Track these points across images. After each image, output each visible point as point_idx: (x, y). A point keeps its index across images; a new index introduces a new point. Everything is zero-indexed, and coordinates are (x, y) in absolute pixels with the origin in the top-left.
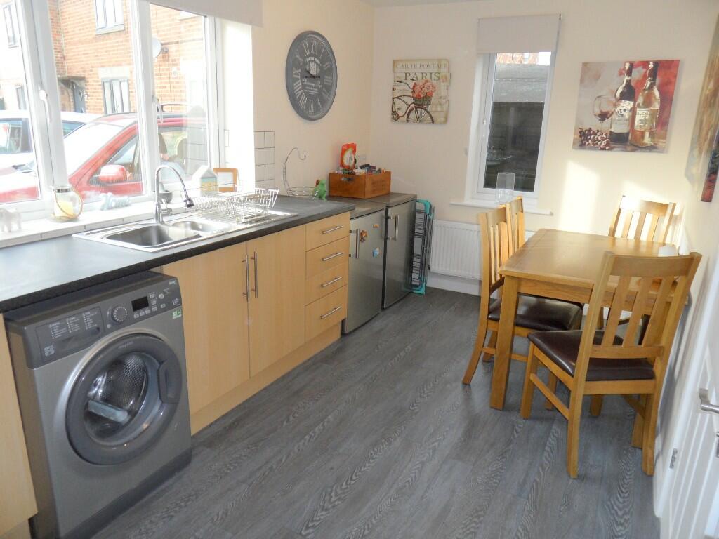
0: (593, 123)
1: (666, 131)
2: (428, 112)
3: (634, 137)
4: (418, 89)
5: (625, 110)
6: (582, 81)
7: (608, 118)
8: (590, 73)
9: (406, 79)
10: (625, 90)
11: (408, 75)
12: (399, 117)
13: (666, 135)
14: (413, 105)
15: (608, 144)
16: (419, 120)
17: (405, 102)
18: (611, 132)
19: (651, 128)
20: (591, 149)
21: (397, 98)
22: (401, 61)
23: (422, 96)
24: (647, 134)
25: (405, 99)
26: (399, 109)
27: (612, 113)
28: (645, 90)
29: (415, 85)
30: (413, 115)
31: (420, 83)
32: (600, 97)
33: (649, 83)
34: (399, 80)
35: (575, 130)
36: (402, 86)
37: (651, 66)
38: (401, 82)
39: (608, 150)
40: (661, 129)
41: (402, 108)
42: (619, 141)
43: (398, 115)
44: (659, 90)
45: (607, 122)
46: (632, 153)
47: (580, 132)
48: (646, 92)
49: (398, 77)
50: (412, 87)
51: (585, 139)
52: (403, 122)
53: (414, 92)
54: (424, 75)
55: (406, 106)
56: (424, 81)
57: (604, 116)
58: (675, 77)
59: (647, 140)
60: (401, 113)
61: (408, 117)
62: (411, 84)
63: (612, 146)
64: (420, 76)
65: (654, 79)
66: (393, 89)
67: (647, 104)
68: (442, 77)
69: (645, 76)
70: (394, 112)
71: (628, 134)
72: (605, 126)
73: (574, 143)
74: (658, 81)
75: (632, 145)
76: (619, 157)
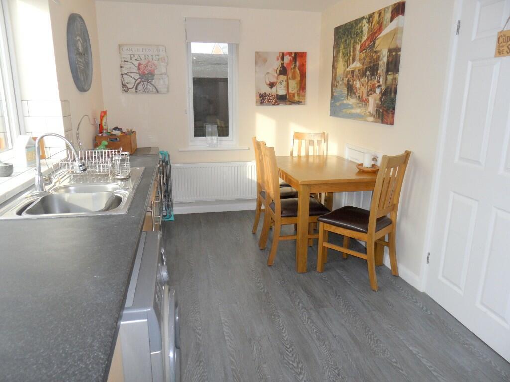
0: (267, 90)
1: (305, 92)
2: (152, 84)
3: (290, 97)
4: (142, 67)
5: (283, 81)
6: (257, 63)
7: (274, 86)
8: (260, 58)
9: (131, 60)
10: (282, 69)
11: (132, 56)
12: (129, 89)
13: (305, 95)
14: (140, 80)
15: (276, 102)
16: (146, 91)
17: (132, 77)
18: (277, 94)
19: (298, 91)
20: (267, 105)
21: (126, 74)
22: (126, 45)
23: (147, 72)
24: (296, 95)
25: (133, 75)
26: (128, 83)
27: (276, 83)
28: (292, 69)
29: (140, 64)
30: (140, 87)
31: (144, 62)
32: (268, 73)
33: (293, 65)
34: (125, 60)
35: (256, 93)
36: (129, 65)
37: (293, 55)
38: (127, 62)
39: (277, 105)
40: (303, 91)
41: (130, 81)
42: (282, 99)
43: (128, 87)
44: (299, 70)
45: (274, 89)
46: (290, 106)
47: (260, 95)
48: (293, 70)
49: (123, 58)
50: (137, 66)
51: (263, 99)
52: (132, 93)
53: (139, 69)
54: (147, 56)
55: (134, 81)
56: (147, 61)
57: (272, 85)
58: (306, 62)
59: (296, 98)
60: (130, 86)
61: (136, 88)
62: (137, 63)
63: (279, 102)
64: (143, 58)
65: (296, 62)
66: (121, 67)
67: (294, 77)
68: (161, 58)
69: (291, 61)
70: (123, 85)
71: (286, 95)
72: (273, 91)
73: (257, 102)
74: (298, 64)
75: (289, 101)
76: (283, 109)
